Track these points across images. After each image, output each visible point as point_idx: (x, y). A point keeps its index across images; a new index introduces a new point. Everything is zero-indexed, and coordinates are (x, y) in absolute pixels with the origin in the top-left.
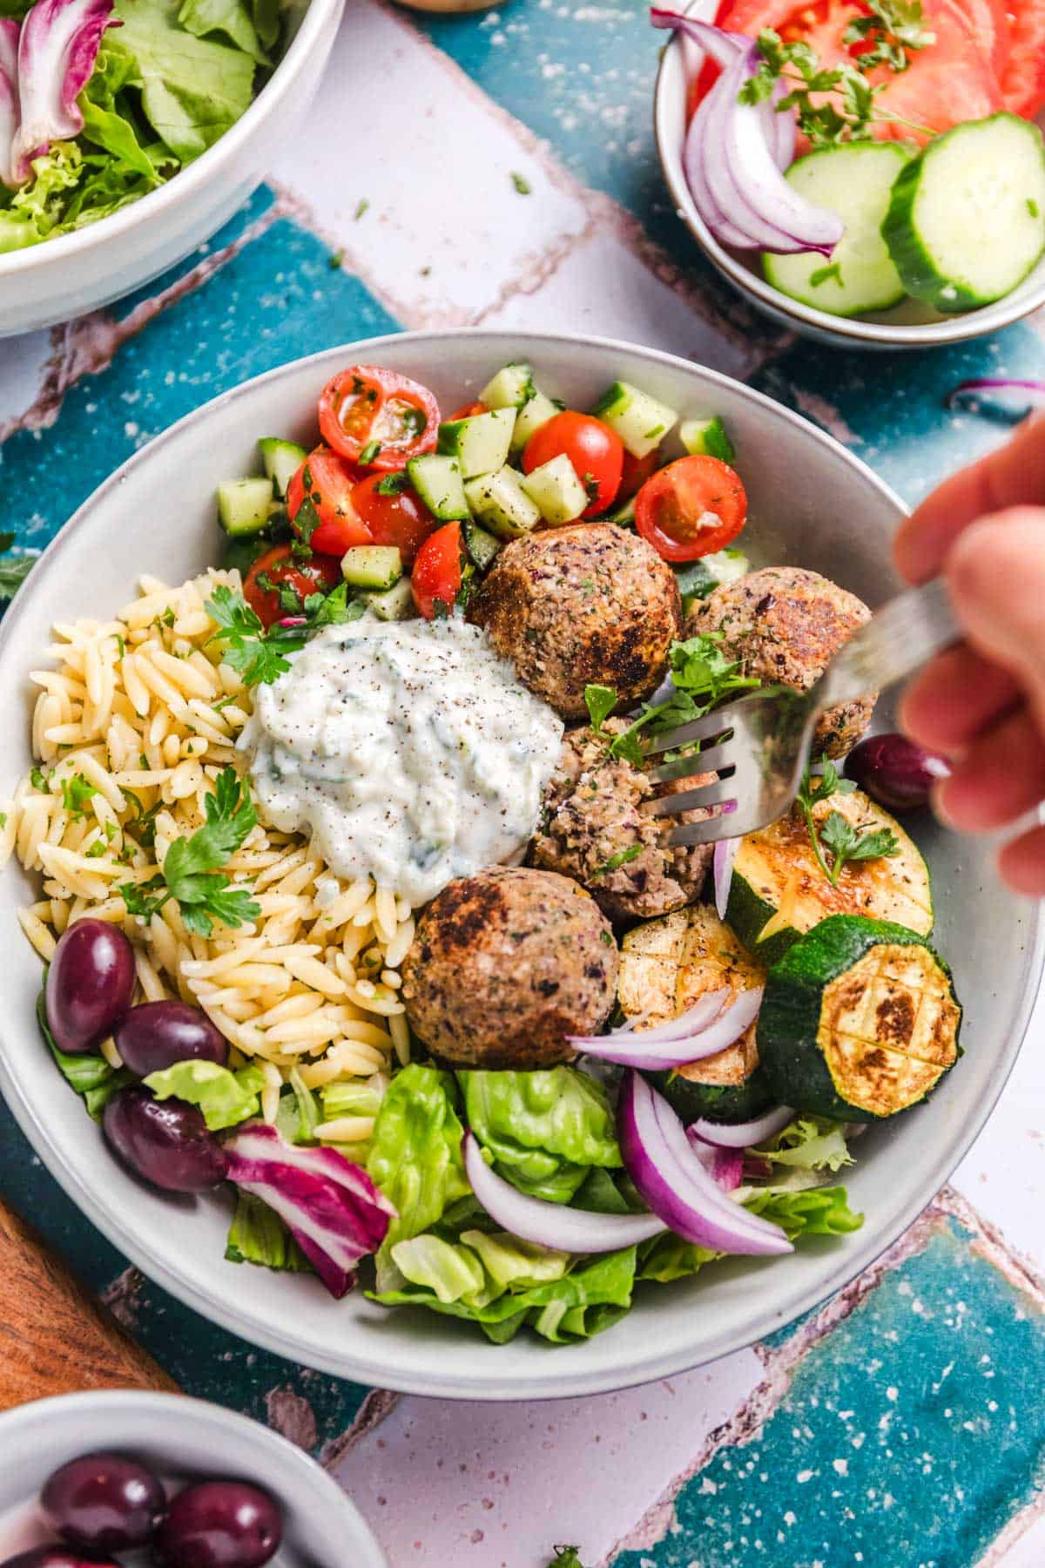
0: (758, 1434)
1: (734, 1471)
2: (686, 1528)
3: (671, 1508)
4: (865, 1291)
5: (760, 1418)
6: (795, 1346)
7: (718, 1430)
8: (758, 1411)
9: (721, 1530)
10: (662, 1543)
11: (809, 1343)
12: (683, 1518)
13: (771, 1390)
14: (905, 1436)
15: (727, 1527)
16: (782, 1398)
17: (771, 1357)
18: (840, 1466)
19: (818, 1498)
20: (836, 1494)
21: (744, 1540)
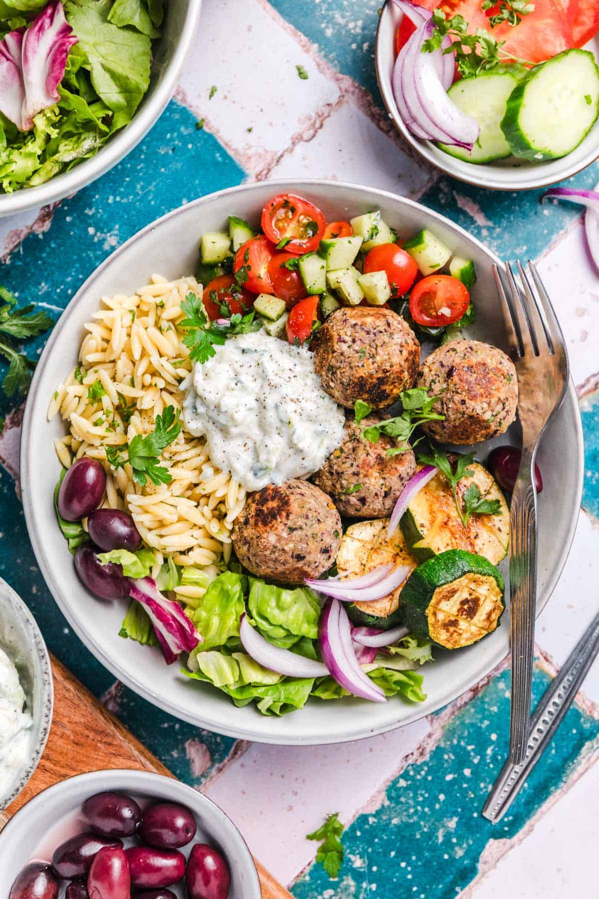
0: (427, 757)
1: (415, 775)
2: (391, 803)
3: (384, 793)
4: (482, 687)
5: (428, 750)
6: (446, 715)
7: (407, 756)
8: (427, 746)
9: (407, 803)
10: (380, 810)
11: (453, 713)
12: (390, 798)
13: (434, 737)
14: (499, 758)
15: (411, 802)
16: (439, 740)
17: (434, 721)
18: (467, 772)
19: (456, 787)
20: (465, 786)
21: (419, 808)
